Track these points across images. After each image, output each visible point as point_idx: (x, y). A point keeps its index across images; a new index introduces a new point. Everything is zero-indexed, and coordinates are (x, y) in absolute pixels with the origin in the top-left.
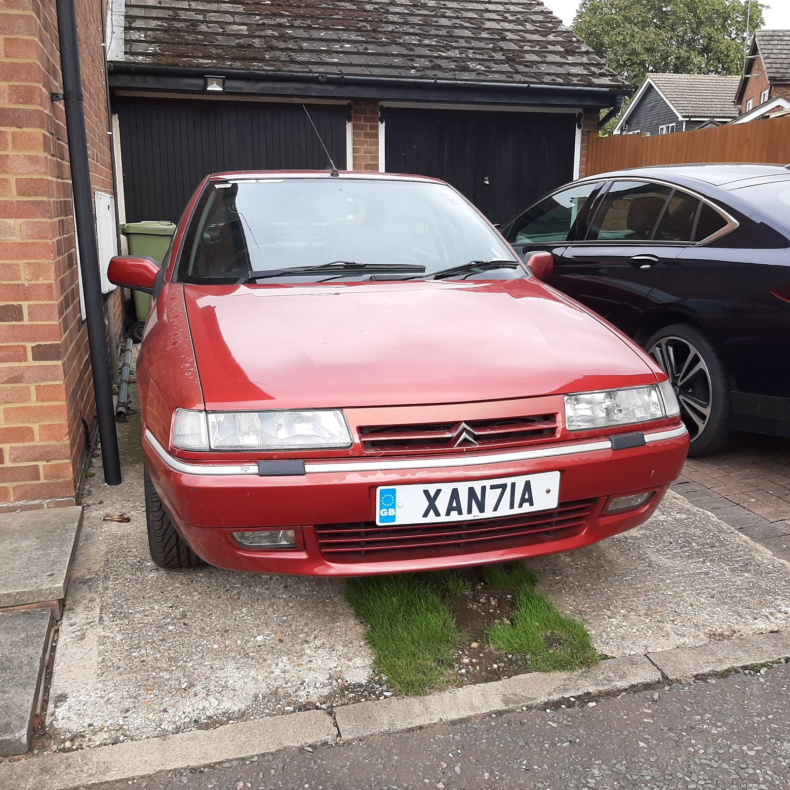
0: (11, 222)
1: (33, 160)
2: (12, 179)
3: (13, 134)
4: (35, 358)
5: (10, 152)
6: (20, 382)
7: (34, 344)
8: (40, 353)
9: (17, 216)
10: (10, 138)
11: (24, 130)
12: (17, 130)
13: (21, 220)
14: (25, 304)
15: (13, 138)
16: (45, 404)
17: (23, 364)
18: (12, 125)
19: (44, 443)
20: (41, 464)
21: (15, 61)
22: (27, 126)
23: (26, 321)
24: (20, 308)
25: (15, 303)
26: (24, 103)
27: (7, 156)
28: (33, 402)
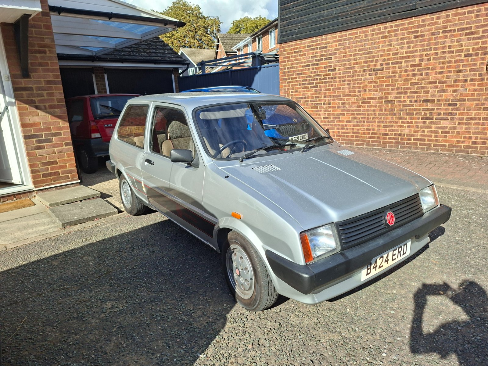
0: (56, 110)
1: (60, 93)
2: (55, 98)
3: (55, 87)
4: (65, 146)
5: (54, 91)
6: (62, 153)
7: (65, 142)
8: (67, 145)
9: (58, 108)
10: (54, 88)
11: (57, 85)
12: (55, 85)
13: (59, 109)
14: (62, 132)
15: (55, 88)
16: (69, 158)
17: (62, 148)
18: (54, 84)
19: (70, 169)
20: (69, 175)
21: (53, 68)
22: (58, 84)
23: (62, 136)
24: (61, 133)
25: (59, 131)
26: (57, 79)
27: (54, 93)
28: (66, 158)
